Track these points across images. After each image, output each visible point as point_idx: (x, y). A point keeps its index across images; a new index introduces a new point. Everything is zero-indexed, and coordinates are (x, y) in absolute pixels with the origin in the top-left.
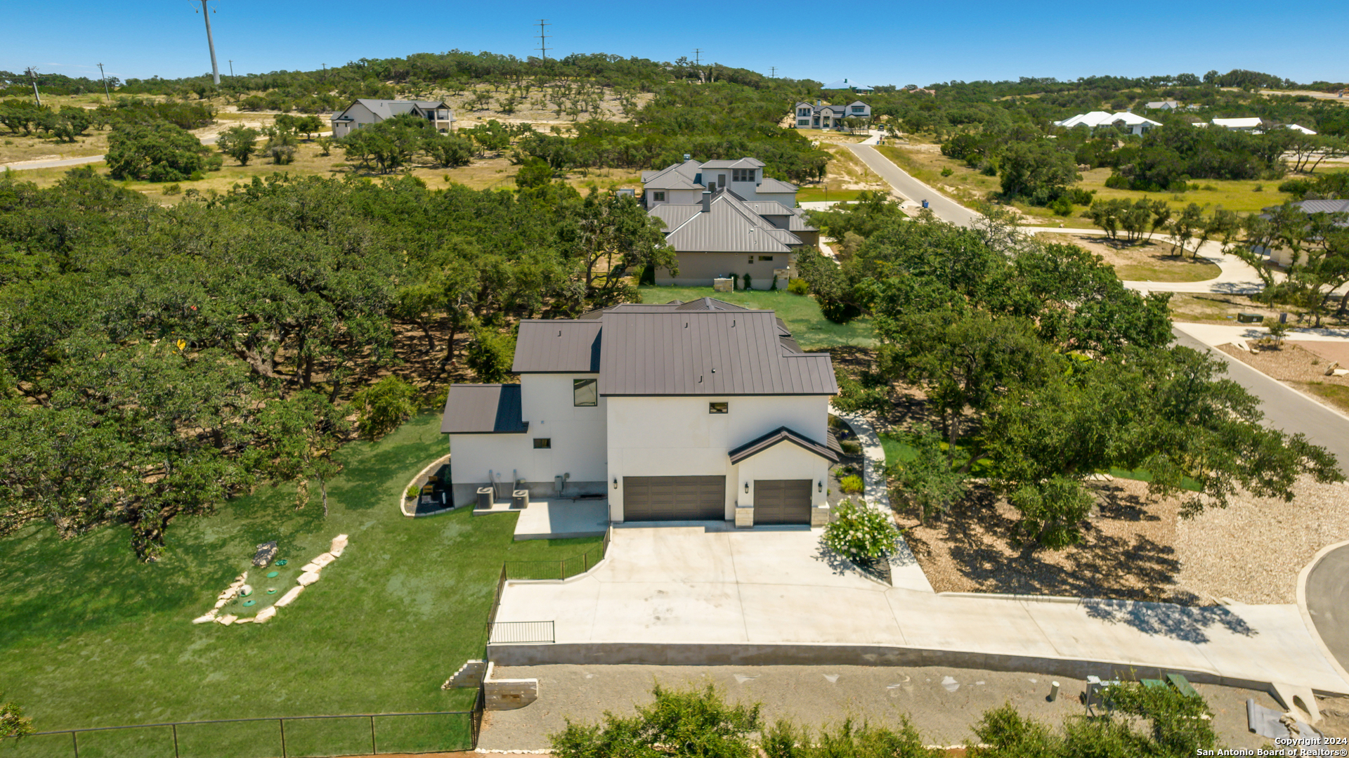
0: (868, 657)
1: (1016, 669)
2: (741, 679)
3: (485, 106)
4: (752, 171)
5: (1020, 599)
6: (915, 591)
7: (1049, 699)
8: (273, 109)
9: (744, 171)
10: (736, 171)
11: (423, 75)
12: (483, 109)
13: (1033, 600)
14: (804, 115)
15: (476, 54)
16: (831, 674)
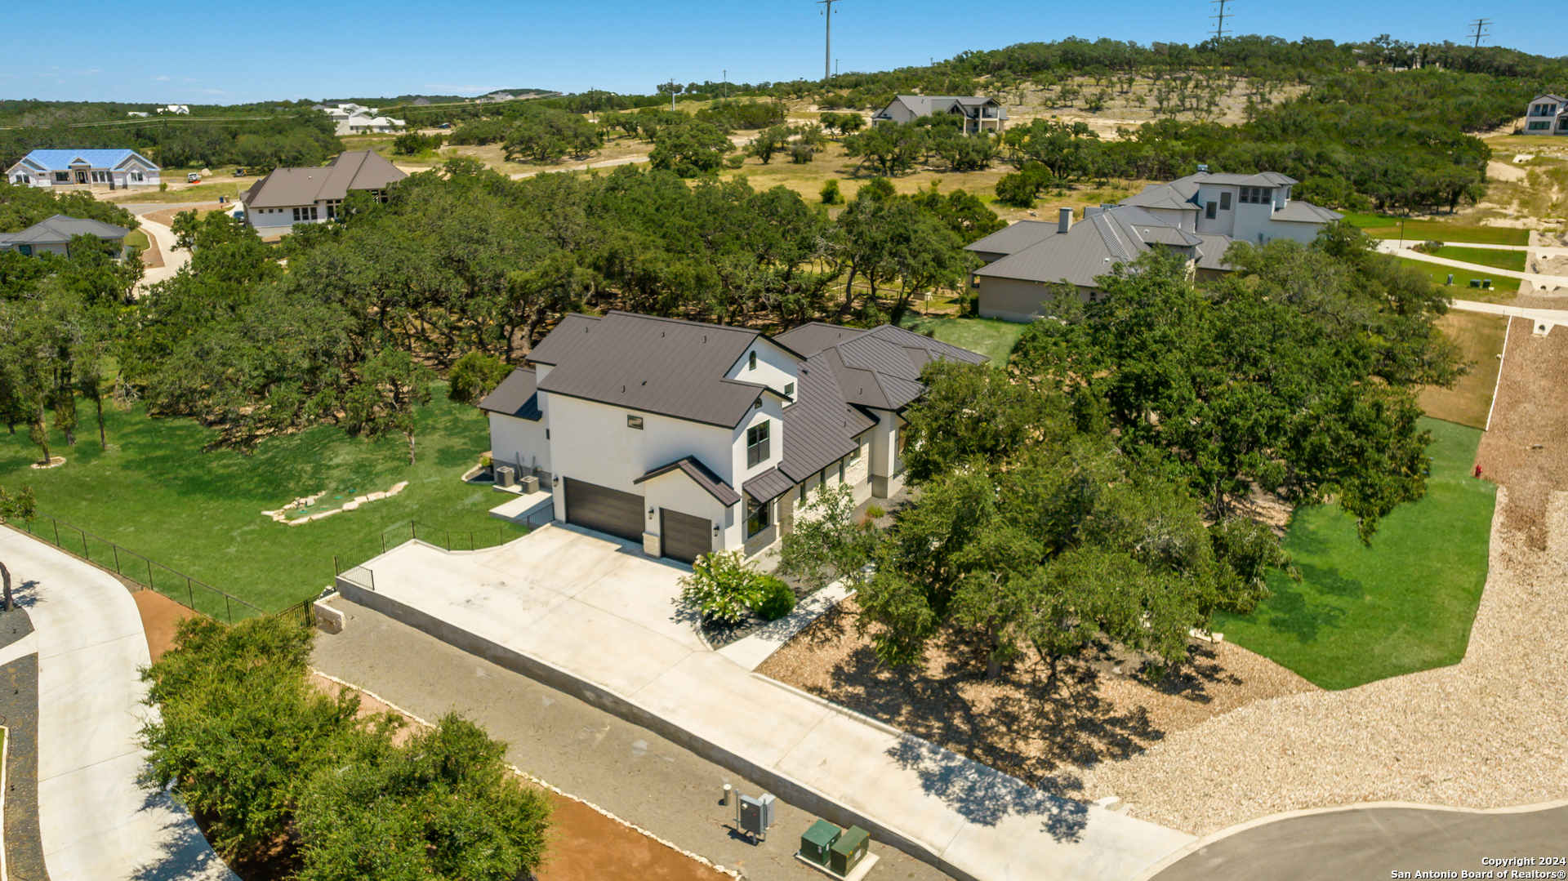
0: (588, 694)
1: (719, 762)
2: (480, 673)
3: (1069, 103)
4: (1268, 191)
5: (832, 709)
6: (732, 662)
7: (722, 803)
8: (849, 107)
9: (1256, 189)
10: (1244, 189)
11: (1020, 68)
12: (1066, 106)
13: (846, 714)
14: (1544, 114)
15: (1093, 41)
16: (550, 696)
